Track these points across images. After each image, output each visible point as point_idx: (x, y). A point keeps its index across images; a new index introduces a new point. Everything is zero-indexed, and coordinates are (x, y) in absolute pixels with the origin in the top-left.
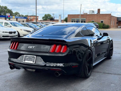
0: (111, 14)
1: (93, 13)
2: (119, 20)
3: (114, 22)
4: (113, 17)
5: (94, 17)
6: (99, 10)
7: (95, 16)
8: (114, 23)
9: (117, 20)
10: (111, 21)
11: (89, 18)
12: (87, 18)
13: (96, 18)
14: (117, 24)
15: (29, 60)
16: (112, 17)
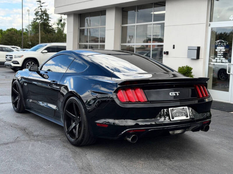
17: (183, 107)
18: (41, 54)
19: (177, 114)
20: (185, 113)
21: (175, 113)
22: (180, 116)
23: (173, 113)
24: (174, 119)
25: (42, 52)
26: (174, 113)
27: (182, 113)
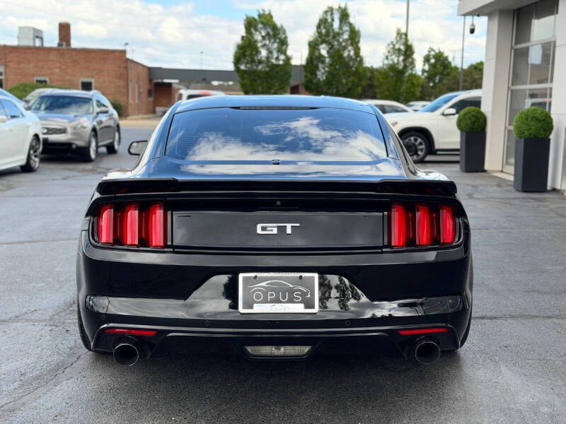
0: (124, 52)
1: (38, 43)
2: (155, 81)
3: (139, 88)
4: (133, 65)
5: (47, 61)
6: (65, 29)
7: (52, 57)
8: (140, 93)
9: (150, 80)
10: (128, 85)
11: (19, 63)
12: (11, 65)
13: (58, 65)
14: (151, 99)
15: (277, 301)
16: (130, 65)
17: (298, 275)
18: (442, 117)
19: (272, 295)
20: (303, 294)
21: (259, 290)
22: (281, 302)
23: (254, 292)
24: (252, 308)
25: (443, 114)
26: (257, 290)
27: (291, 291)
